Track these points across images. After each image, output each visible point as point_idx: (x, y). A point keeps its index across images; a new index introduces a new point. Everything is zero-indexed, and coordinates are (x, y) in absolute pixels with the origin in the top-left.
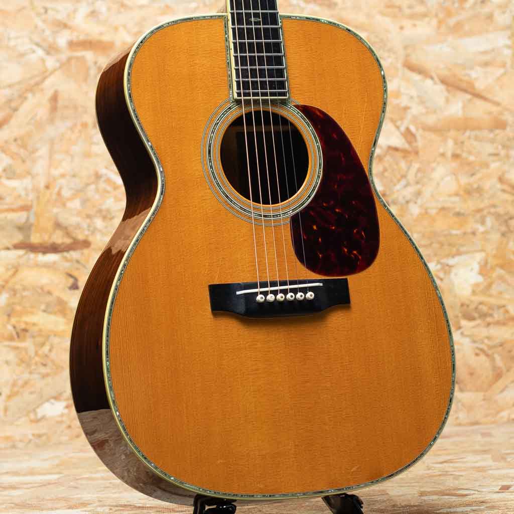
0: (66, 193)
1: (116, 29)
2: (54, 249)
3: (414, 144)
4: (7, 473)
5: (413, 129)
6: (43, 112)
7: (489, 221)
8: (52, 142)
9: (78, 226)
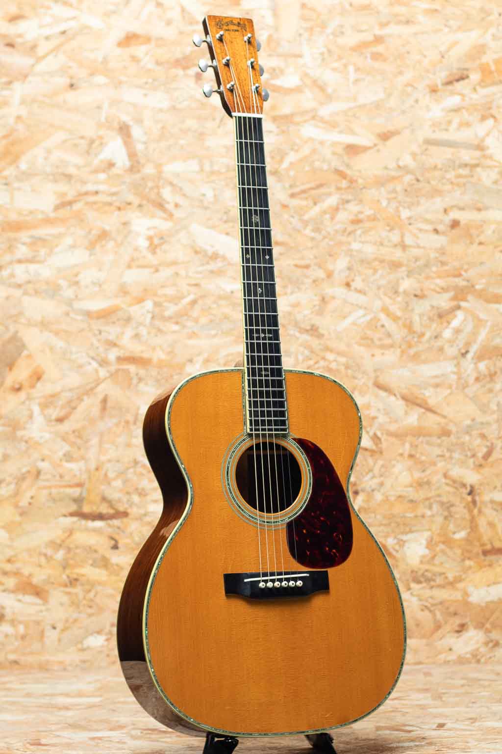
0: (111, 475)
1: (154, 349)
2: (101, 517)
3: (380, 446)
4: (61, 694)
5: (379, 434)
6: (96, 411)
7: (435, 507)
8: (101, 435)
9: (119, 501)
